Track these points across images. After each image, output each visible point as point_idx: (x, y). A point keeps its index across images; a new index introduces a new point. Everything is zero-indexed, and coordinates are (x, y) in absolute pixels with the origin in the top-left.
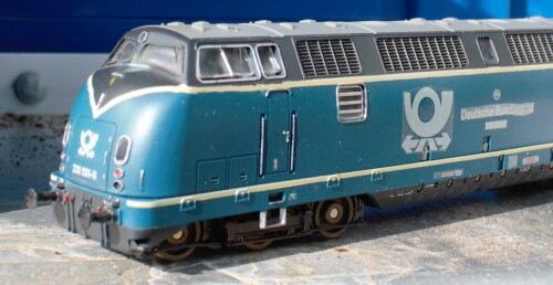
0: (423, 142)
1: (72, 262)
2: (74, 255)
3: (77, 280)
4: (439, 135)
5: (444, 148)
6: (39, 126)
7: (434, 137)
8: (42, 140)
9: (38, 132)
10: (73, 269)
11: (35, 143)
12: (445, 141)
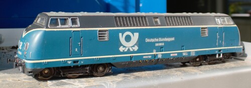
0: (127, 48)
1: (24, 82)
2: (24, 80)
3: (27, 87)
4: (133, 46)
5: (136, 50)
6: (3, 49)
7: (131, 47)
8: (5, 53)
9: (3, 51)
10: (25, 84)
11: (3, 54)
12: (136, 48)
